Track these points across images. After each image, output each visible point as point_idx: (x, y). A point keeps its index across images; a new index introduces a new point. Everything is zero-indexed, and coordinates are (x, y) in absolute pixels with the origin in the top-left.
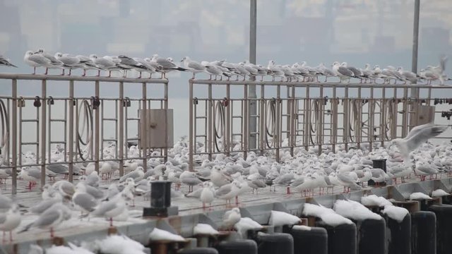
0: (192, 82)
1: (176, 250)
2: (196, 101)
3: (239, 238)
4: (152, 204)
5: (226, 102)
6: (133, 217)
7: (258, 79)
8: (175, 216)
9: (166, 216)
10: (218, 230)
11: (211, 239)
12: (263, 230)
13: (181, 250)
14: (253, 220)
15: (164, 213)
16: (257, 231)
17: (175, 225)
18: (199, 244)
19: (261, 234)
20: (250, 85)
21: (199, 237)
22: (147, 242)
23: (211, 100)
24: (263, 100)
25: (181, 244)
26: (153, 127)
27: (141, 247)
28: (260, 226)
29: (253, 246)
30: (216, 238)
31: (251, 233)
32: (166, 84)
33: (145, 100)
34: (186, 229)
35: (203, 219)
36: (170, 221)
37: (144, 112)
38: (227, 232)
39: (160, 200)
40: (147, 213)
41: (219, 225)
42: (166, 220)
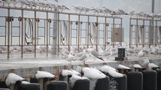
0: (131, 19)
1: (128, 72)
2: (132, 26)
3: (150, 70)
4: (118, 56)
5: (143, 27)
6: (112, 59)
7: (155, 19)
8: (127, 61)
9: (124, 60)
10: (142, 67)
11: (139, 69)
12: (159, 68)
13: (129, 72)
14: (155, 64)
15: (123, 59)
16: (156, 68)
17: (127, 64)
18: (135, 71)
19: (158, 69)
20: (152, 21)
21: (136, 68)
22: (117, 69)
23: (137, 25)
24: (156, 27)
25: (129, 70)
26: (116, 34)
27: (115, 70)
28: (157, 66)
29: (155, 73)
30: (141, 69)
31: (154, 69)
32: (121, 19)
33: (114, 24)
34: (131, 66)
35: (137, 62)
36: (125, 62)
37: (114, 29)
38: (145, 67)
39: (121, 55)
40: (116, 59)
41: (143, 65)
42: (124, 62)
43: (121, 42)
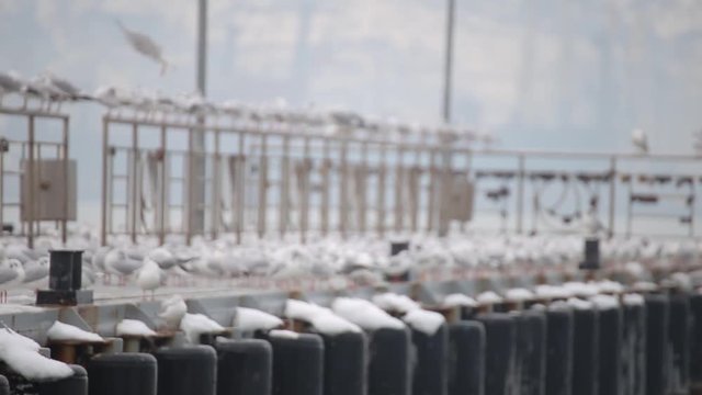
0: (107, 120)
1: (91, 356)
2: (113, 151)
3: (188, 343)
4: (51, 286)
5: (160, 156)
6: (21, 301)
7: (210, 121)
8: (89, 305)
9: (75, 303)
10: (156, 330)
11: (144, 343)
12: (225, 334)
13: (98, 356)
14: (210, 318)
15: (70, 299)
16: (215, 335)
17: (90, 318)
18: (125, 349)
19: (221, 340)
20: (197, 133)
21: (127, 338)
22: (45, 340)
23: (135, 151)
24: (217, 157)
25: (98, 347)
26: (45, 187)
27: (37, 346)
28: (220, 328)
29: (210, 355)
30: (152, 341)
31: (205, 338)
32: (66, 119)
33: (31, 143)
34: (106, 326)
35: (132, 312)
36: (81, 311)
37: (31, 164)
38: (169, 334)
39: (65, 279)
40: (43, 298)
41: (157, 323)
42: (74, 309)
43: (65, 221)
